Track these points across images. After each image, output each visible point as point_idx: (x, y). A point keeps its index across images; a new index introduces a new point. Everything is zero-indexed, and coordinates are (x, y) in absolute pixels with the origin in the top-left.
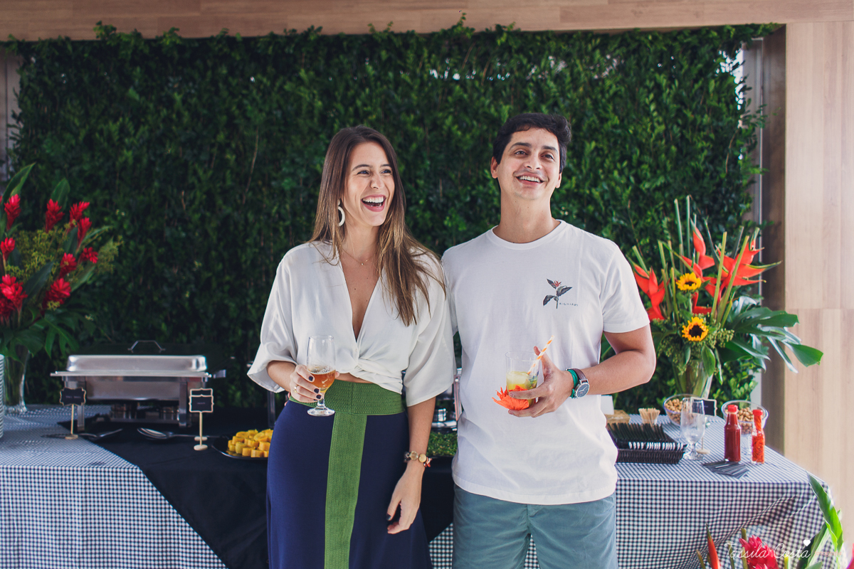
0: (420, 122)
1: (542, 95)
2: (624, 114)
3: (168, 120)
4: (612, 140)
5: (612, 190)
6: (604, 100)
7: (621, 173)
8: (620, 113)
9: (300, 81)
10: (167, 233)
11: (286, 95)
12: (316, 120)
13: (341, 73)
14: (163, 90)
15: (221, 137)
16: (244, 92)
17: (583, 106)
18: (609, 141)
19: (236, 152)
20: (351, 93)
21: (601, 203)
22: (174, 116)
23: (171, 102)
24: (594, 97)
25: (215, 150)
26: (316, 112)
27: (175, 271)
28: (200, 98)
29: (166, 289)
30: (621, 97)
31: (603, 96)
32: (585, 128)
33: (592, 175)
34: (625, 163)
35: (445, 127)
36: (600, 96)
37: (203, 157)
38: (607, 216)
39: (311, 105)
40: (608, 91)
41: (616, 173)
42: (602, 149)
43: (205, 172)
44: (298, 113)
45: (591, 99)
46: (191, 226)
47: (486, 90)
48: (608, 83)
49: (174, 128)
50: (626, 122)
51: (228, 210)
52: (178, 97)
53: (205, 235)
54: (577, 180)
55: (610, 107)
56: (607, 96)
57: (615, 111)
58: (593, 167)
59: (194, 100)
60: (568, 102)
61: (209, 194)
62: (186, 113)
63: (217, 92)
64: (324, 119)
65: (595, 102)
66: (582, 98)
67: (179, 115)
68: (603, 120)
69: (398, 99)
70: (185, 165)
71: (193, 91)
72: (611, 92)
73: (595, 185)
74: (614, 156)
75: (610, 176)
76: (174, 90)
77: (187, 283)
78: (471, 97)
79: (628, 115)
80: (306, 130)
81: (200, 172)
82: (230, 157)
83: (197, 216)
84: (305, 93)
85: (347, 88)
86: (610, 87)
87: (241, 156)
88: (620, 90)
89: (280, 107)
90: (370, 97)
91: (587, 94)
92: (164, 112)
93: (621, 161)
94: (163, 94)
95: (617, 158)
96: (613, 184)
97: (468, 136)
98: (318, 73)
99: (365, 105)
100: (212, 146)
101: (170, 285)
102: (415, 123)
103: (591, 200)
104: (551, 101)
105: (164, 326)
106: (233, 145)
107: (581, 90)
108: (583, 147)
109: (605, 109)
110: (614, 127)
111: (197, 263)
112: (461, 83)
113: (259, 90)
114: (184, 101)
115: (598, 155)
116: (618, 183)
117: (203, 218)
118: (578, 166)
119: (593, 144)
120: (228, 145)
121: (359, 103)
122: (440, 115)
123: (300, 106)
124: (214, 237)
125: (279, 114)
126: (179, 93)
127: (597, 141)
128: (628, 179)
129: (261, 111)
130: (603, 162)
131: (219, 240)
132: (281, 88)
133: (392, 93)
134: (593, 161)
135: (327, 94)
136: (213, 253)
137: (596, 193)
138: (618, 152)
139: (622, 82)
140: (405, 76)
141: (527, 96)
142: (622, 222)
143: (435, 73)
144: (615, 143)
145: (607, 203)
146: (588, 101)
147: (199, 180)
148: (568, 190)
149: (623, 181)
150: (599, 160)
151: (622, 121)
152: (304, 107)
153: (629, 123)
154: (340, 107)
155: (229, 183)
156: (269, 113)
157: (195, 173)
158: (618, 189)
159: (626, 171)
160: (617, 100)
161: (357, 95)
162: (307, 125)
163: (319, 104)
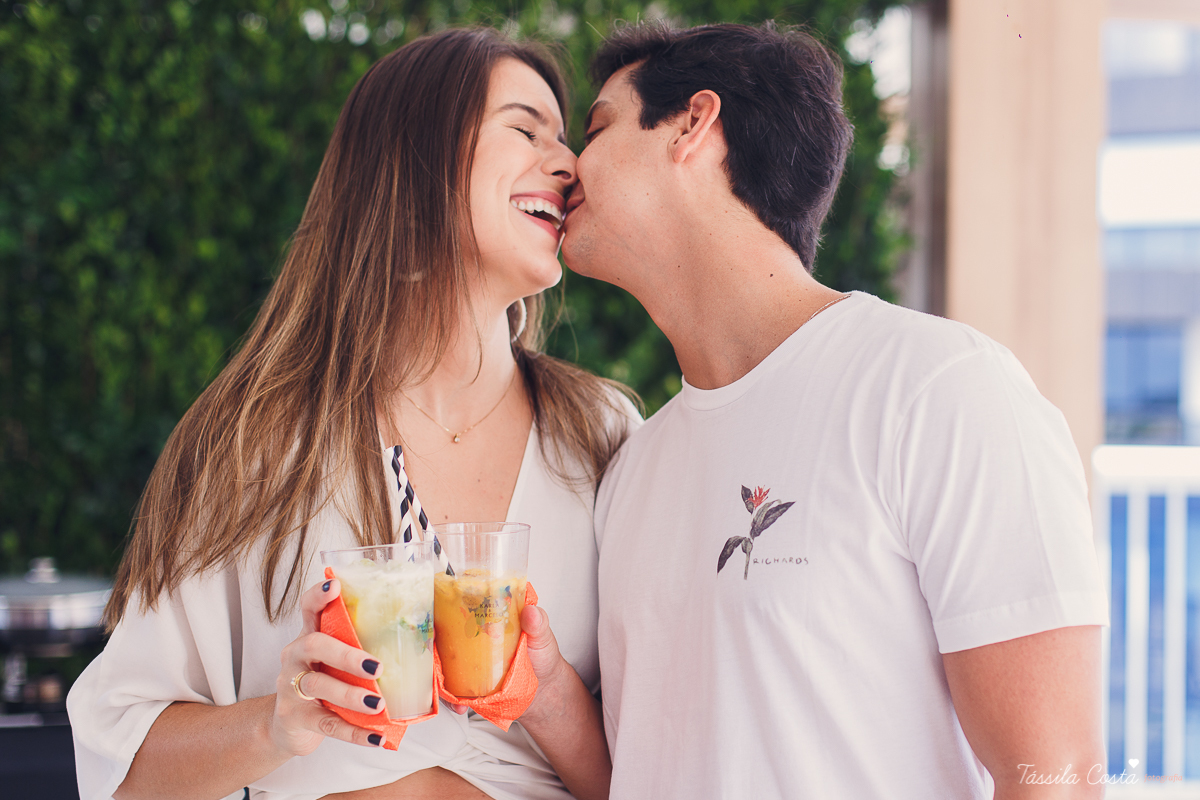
0: (282, 123)
9: (29, 29)
13: (118, 13)
20: (139, 56)
39: (52, 82)
44: (23, 92)
64: (80, 110)
84: (37, 54)
85: (130, 45)
98: (66, 12)
112: (368, 49)
135: (88, 57)
140: (254, 27)
143: (314, 24)
152: (38, 83)
161: (149, 64)
162: (42, 119)
163: (69, 78)
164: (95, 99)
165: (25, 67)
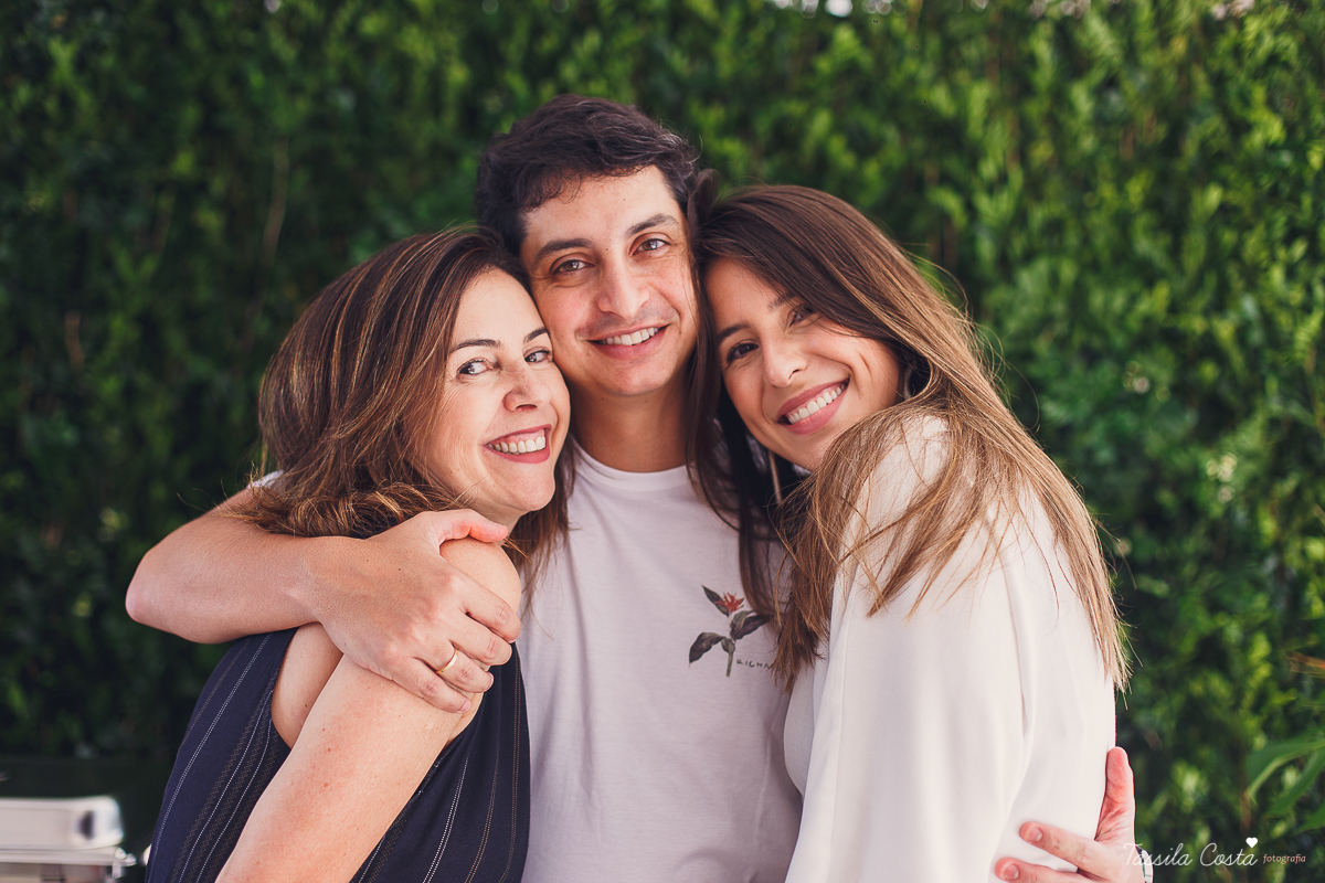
0: (740, 127)
1: (1074, 60)
2: (1296, 115)
3: (33, 116)
4: (1266, 182)
5: (1267, 321)
6: (1242, 77)
7: (1291, 273)
8: (1284, 109)
9: (410, 11)
10: (29, 429)
11: (366, 49)
12: (450, 118)
14: (20, 29)
15: (184, 163)
16: (249, 37)
17: (1187, 89)
18: (1256, 185)
19: (225, 206)
20: (548, 44)
21: (1237, 359)
22: (51, 106)
23: (41, 66)
24: (1215, 65)
25: (166, 203)
26: (451, 97)
27: (51, 538)
28: (124, 53)
29: (23, 591)
30: (1286, 66)
31: (1240, 64)
32: (1190, 148)
33: (1211, 281)
34: (1299, 249)
35: (809, 146)
36: (1230, 65)
37: (134, 219)
38: (1251, 392)
39: (436, 78)
40: (1253, 52)
41: (1277, 275)
42: (1236, 209)
43: (137, 261)
44: (400, 99)
45: (1206, 69)
46: (95, 415)
47: (923, 43)
48: (1253, 26)
49: (49, 136)
50: (1301, 135)
51: (200, 367)
52: (62, 53)
53: (137, 438)
54: (1172, 290)
55: (1259, 94)
56: (1249, 63)
57: (1271, 104)
58: (1215, 259)
59: (108, 61)
60: (1143, 78)
61: (148, 324)
62: (85, 99)
63: (175, 38)
64: (473, 119)
65: (1219, 80)
66: (1183, 68)
67: (67, 101)
68: (1240, 128)
69: (679, 61)
70: (82, 241)
71: (107, 37)
72: (1262, 53)
73: (1219, 306)
74: (1269, 226)
75: (1261, 282)
76: (51, 32)
77: (83, 574)
78: (880, 60)
79: (1306, 113)
80: (421, 145)
81: (123, 261)
82: (210, 220)
83: (110, 387)
84: (416, 43)
85: (537, 31)
86: (1259, 38)
87: (241, 218)
88: (1287, 48)
89: (347, 82)
90: (600, 58)
91: (1195, 55)
92: (23, 93)
93: (1288, 241)
94: (21, 42)
95: (1279, 230)
96: (1269, 304)
97: (872, 170)
99: (585, 77)
100: (159, 188)
101: (35, 579)
102: (725, 131)
103: (1209, 348)
104: (1097, 75)
105: (16, 698)
106: (218, 185)
107: (1179, 46)
108: (1185, 203)
109: (1246, 100)
110: (1271, 148)
111: (112, 520)
112: (855, 22)
113: (290, 34)
114: (80, 64)
115: (1228, 223)
116: (1283, 304)
117: (130, 393)
118: (1175, 251)
119: (1214, 196)
120: (202, 187)
121: (569, 72)
122: (795, 108)
123: (405, 81)
124: (160, 442)
125: (344, 101)
126: (67, 39)
127: (1225, 184)
128: (1309, 289)
129: (295, 90)
130: (1240, 244)
131: (177, 450)
132: (352, 31)
133: (662, 45)
134: (1213, 242)
135: (483, 49)
136: (159, 492)
137: (1225, 329)
138: (1280, 220)
139: (1289, 26)
141: (1032, 61)
142: (1295, 410)
144: (1274, 192)
145: (1253, 357)
146: (1200, 78)
147: (120, 284)
148: (1147, 320)
149: (1296, 296)
150: (1228, 237)
151: (1290, 128)
152: (419, 83)
153: (1310, 137)
154: (517, 83)
155: (204, 293)
156: (320, 97)
157: (108, 264)
158: (1284, 320)
159: (1303, 270)
160: (1279, 75)
161: (565, 51)
162: (424, 132)
163: (458, 74)
164: (492, 103)
165: (403, 64)
